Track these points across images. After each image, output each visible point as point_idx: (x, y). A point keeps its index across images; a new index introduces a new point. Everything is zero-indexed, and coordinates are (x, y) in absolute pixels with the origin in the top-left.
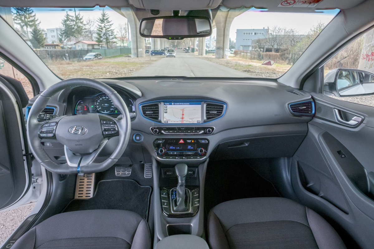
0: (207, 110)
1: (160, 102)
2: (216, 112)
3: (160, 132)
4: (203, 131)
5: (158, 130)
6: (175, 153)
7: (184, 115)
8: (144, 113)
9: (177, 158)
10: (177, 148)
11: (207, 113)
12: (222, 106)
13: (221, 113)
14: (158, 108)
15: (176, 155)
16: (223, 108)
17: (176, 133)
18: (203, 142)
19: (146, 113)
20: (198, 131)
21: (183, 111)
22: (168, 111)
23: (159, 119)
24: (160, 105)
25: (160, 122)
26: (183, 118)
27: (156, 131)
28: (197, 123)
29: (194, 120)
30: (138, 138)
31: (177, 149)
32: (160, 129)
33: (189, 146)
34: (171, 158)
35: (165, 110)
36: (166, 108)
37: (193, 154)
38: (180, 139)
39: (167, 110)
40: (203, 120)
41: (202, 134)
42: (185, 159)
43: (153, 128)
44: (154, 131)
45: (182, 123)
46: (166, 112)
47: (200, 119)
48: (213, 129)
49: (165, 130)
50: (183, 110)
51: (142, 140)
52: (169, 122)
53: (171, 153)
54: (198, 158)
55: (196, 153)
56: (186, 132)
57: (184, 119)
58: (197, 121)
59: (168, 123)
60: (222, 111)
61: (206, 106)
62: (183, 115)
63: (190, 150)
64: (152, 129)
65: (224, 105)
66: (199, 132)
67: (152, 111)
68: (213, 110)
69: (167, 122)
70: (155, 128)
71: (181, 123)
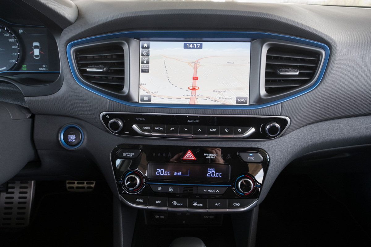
0: (267, 66)
1: (128, 38)
2: (297, 73)
3: (128, 126)
4: (252, 130)
5: (120, 123)
6: (171, 189)
7: (197, 78)
8: (83, 72)
9: (175, 203)
10: (175, 174)
11: (267, 74)
12: (318, 55)
13: (311, 76)
14: (122, 57)
15: (173, 196)
16: (317, 63)
17: (173, 132)
18: (251, 157)
19: (88, 70)
20: (240, 130)
21: (195, 69)
22: (151, 66)
23: (126, 90)
24: (126, 47)
25: (128, 98)
26: (194, 89)
27: (115, 126)
28: (235, 104)
29: (226, 95)
30: (72, 138)
31: (178, 176)
32: (129, 119)
33: (209, 170)
34: (158, 202)
35: (143, 63)
36: (145, 59)
37: (223, 192)
38: (185, 150)
39: (148, 63)
40: (254, 97)
41: (252, 136)
42: (197, 207)
43: (108, 117)
44: (112, 123)
45: (192, 103)
46: (146, 71)
47: (245, 94)
48: (283, 123)
49: (140, 124)
50: (196, 65)
51: (84, 144)
52: (154, 101)
53: (160, 189)
54: (237, 204)
55: (229, 190)
56: (203, 133)
57: (198, 92)
58: (237, 98)
59: (152, 102)
60: (315, 69)
61: (269, 52)
62: (195, 78)
63: (212, 182)
64: (104, 116)
65: (323, 52)
66: (244, 132)
67: (105, 65)
68: (287, 67)
69: (150, 100)
70: (112, 116)
71: (187, 102)
